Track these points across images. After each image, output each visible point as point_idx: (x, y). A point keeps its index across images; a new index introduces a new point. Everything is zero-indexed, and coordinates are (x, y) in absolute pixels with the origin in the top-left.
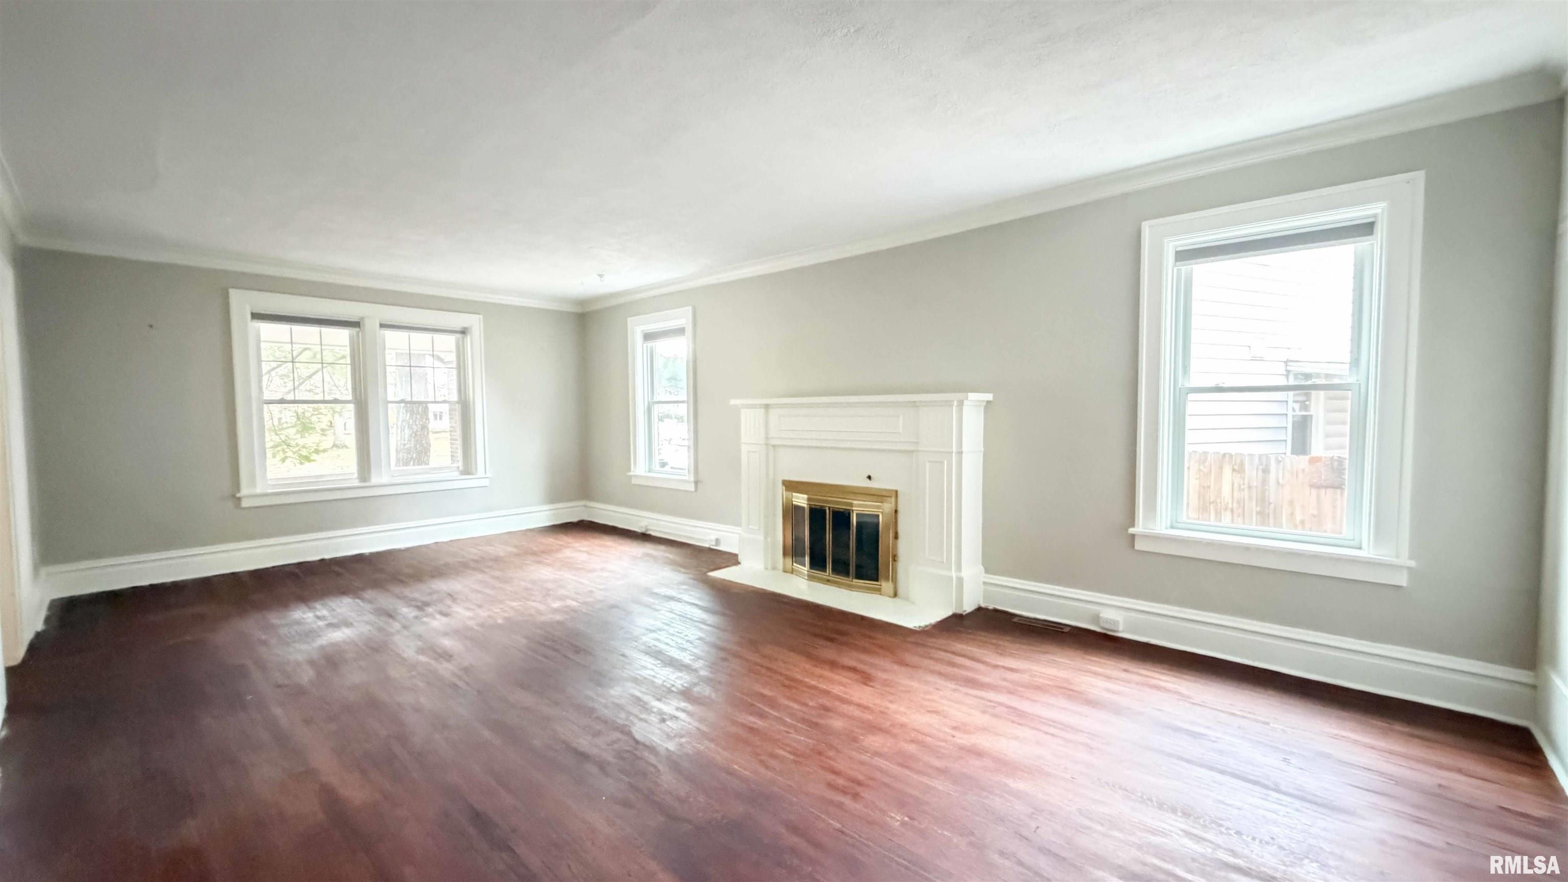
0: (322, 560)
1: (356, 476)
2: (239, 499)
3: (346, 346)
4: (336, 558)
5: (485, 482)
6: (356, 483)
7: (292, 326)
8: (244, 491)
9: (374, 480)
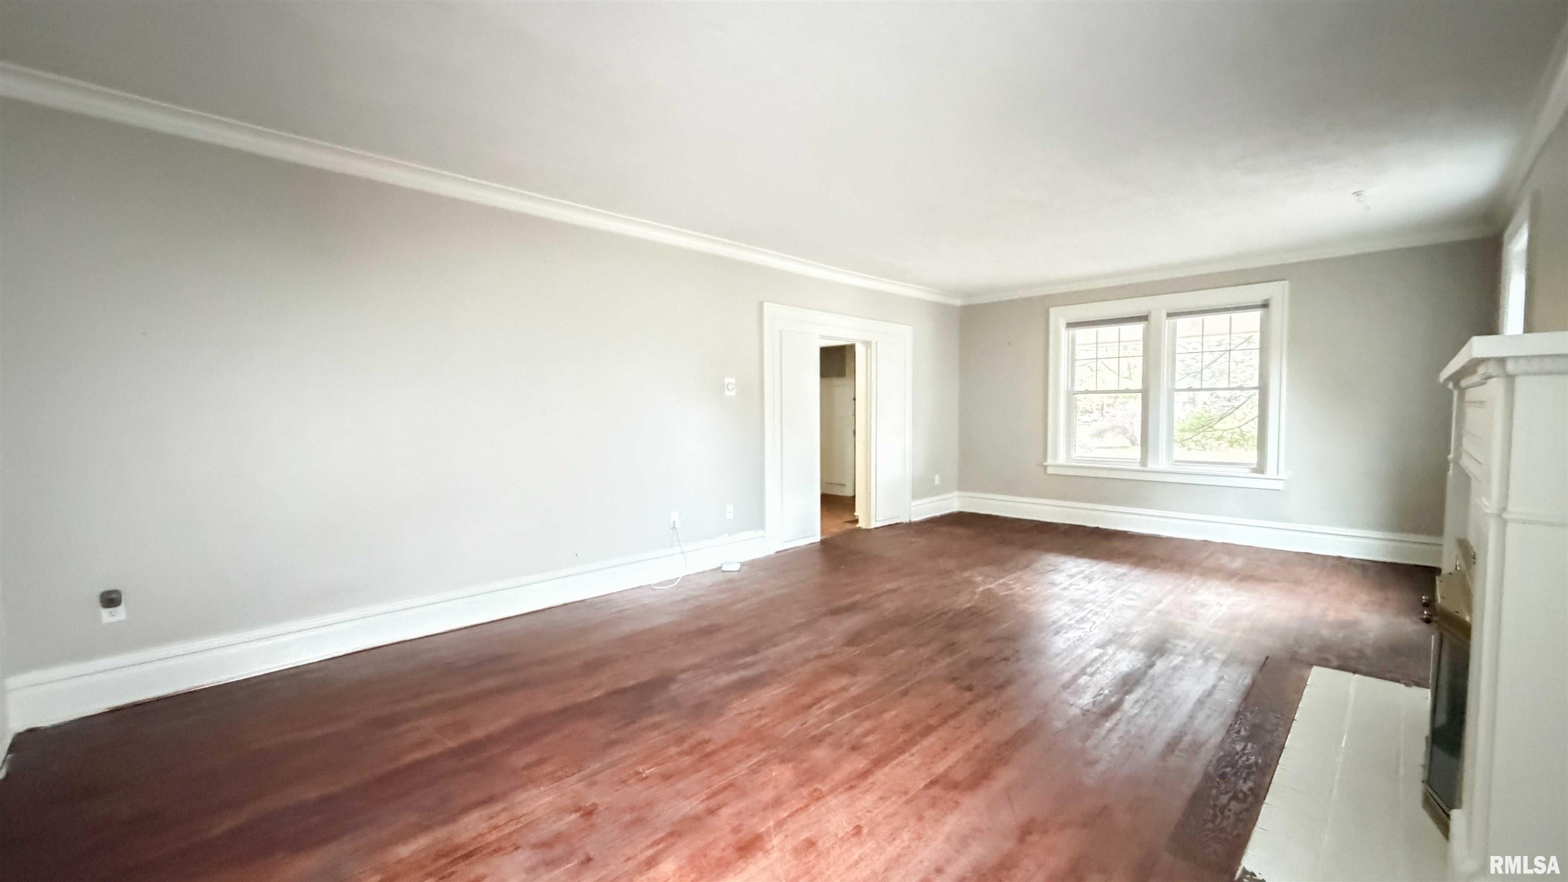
0: (1098, 528)
1: (1139, 460)
2: (1046, 467)
3: (1140, 340)
4: (1107, 529)
5: (1279, 485)
6: (1137, 467)
7: (1098, 329)
8: (1050, 461)
9: (1151, 466)
